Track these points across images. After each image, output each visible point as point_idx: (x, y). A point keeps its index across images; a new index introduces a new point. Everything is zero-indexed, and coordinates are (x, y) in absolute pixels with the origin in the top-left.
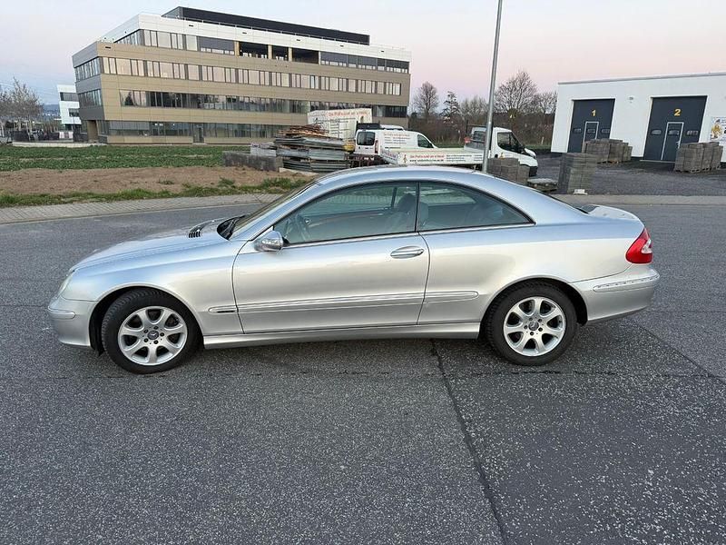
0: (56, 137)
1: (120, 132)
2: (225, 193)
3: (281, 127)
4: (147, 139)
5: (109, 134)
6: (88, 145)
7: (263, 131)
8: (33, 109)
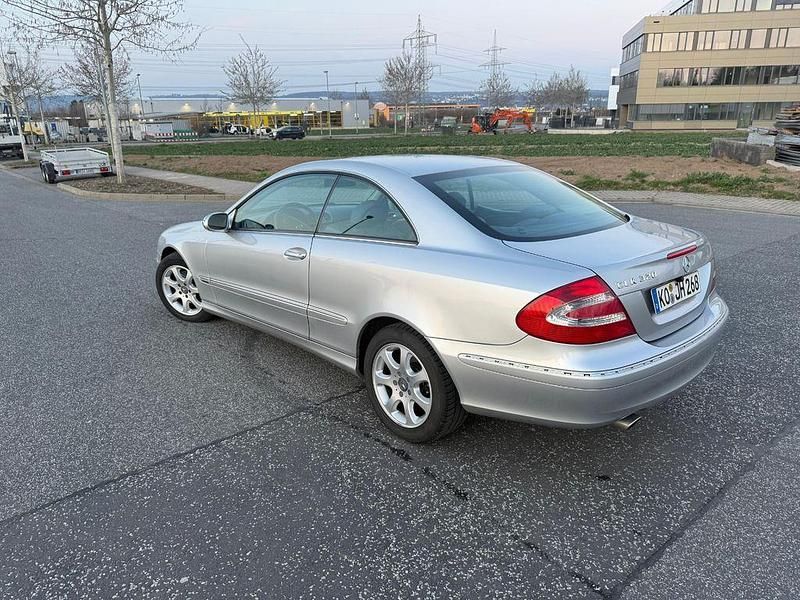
0: (593, 124)
1: (650, 117)
2: (635, 187)
3: (778, 104)
4: (679, 125)
5: (636, 119)
6: (612, 131)
7: (761, 109)
8: (580, 95)
